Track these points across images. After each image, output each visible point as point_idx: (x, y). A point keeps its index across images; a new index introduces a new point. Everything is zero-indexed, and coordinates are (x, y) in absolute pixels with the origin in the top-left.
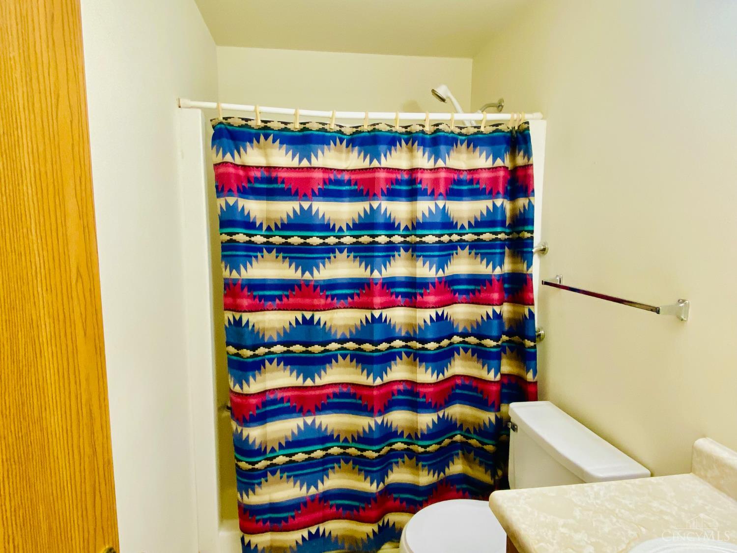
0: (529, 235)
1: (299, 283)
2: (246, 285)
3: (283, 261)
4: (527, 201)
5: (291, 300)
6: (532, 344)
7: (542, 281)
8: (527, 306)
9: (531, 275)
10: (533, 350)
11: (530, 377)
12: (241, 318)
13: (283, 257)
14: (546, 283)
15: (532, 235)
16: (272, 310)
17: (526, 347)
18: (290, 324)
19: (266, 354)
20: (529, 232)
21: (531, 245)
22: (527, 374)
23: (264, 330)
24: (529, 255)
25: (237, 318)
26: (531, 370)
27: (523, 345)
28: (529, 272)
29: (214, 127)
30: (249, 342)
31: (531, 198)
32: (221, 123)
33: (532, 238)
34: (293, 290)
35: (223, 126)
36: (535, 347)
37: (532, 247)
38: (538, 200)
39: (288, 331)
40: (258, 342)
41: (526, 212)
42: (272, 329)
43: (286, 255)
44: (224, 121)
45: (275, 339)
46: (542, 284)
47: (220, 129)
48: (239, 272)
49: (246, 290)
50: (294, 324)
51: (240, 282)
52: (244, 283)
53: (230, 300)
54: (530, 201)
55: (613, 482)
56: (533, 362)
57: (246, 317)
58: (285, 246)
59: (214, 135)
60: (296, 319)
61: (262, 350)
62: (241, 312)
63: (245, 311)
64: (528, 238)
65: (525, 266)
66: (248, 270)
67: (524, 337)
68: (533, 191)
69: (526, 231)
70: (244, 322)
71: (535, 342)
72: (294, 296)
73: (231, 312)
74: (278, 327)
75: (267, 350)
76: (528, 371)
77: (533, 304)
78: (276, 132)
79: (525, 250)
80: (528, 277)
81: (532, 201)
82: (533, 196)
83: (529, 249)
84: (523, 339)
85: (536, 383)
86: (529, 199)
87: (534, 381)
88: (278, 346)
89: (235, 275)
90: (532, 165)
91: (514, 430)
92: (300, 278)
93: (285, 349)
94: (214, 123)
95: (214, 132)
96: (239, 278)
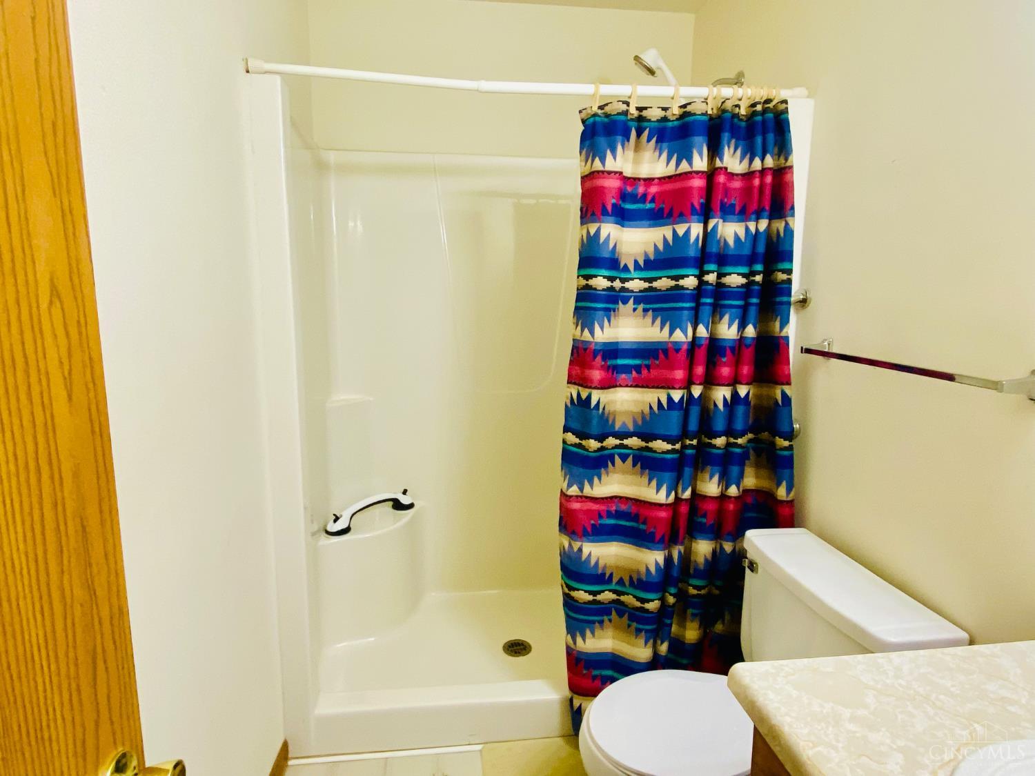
0: (785, 277)
1: (665, 347)
2: (600, 350)
3: (644, 316)
4: (783, 224)
5: (654, 373)
6: (786, 443)
7: (802, 348)
8: (780, 387)
9: (787, 338)
10: (786, 453)
11: (782, 493)
12: (589, 397)
13: (644, 309)
14: (809, 351)
15: (789, 277)
16: (627, 386)
17: (778, 447)
18: (651, 407)
19: (616, 447)
20: (784, 271)
21: (788, 293)
22: (777, 489)
23: (614, 414)
24: (784, 307)
25: (584, 396)
26: (784, 483)
27: (773, 444)
28: (783, 334)
29: (583, 121)
30: (595, 430)
31: (789, 219)
32: (595, 115)
33: (789, 281)
34: (656, 358)
35: (597, 119)
36: (790, 448)
37: (789, 295)
38: (798, 223)
39: (648, 418)
40: (607, 431)
41: (780, 240)
42: (626, 413)
43: (648, 306)
44: (600, 112)
45: (631, 428)
46: (802, 352)
47: (594, 124)
48: (592, 333)
49: (599, 358)
50: (655, 408)
51: (593, 347)
52: (598, 348)
53: (577, 370)
54: (787, 224)
55: (922, 652)
56: (787, 472)
57: (596, 395)
58: (649, 294)
59: (583, 134)
60: (659, 401)
61: (611, 441)
62: (590, 388)
63: (596, 388)
64: (783, 281)
65: (777, 324)
66: (605, 330)
67: (776, 433)
68: (793, 208)
69: (779, 271)
70: (594, 403)
71: (790, 441)
72: (658, 367)
73: (576, 387)
74: (635, 411)
75: (618, 442)
76: (779, 485)
77: (789, 383)
78: (653, 124)
79: (778, 299)
80: (782, 341)
81: (791, 223)
82: (793, 215)
83: (785, 299)
84: (774, 436)
85: (792, 501)
86: (786, 221)
87: (789, 499)
88: (634, 438)
89: (587, 335)
90: (791, 167)
91: (752, 571)
92: (667, 340)
93: (643, 444)
94: (584, 115)
95: (583, 128)
96: (591, 340)
